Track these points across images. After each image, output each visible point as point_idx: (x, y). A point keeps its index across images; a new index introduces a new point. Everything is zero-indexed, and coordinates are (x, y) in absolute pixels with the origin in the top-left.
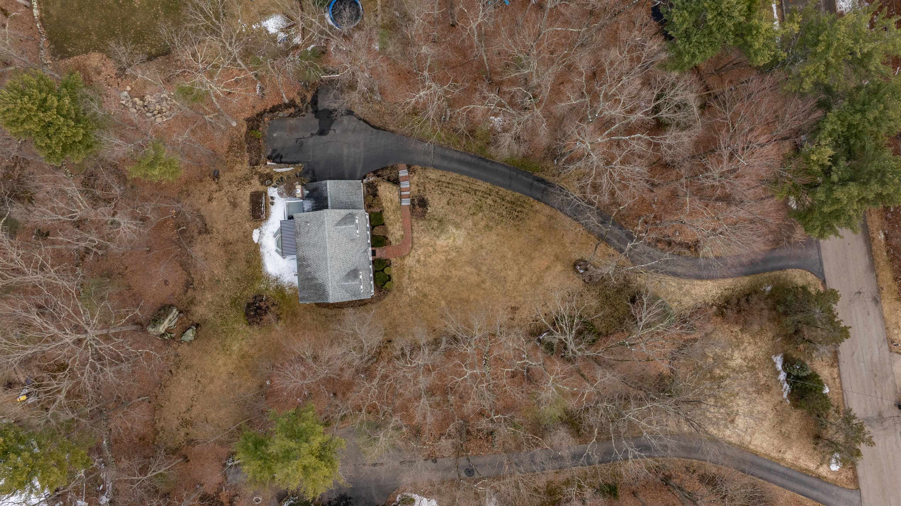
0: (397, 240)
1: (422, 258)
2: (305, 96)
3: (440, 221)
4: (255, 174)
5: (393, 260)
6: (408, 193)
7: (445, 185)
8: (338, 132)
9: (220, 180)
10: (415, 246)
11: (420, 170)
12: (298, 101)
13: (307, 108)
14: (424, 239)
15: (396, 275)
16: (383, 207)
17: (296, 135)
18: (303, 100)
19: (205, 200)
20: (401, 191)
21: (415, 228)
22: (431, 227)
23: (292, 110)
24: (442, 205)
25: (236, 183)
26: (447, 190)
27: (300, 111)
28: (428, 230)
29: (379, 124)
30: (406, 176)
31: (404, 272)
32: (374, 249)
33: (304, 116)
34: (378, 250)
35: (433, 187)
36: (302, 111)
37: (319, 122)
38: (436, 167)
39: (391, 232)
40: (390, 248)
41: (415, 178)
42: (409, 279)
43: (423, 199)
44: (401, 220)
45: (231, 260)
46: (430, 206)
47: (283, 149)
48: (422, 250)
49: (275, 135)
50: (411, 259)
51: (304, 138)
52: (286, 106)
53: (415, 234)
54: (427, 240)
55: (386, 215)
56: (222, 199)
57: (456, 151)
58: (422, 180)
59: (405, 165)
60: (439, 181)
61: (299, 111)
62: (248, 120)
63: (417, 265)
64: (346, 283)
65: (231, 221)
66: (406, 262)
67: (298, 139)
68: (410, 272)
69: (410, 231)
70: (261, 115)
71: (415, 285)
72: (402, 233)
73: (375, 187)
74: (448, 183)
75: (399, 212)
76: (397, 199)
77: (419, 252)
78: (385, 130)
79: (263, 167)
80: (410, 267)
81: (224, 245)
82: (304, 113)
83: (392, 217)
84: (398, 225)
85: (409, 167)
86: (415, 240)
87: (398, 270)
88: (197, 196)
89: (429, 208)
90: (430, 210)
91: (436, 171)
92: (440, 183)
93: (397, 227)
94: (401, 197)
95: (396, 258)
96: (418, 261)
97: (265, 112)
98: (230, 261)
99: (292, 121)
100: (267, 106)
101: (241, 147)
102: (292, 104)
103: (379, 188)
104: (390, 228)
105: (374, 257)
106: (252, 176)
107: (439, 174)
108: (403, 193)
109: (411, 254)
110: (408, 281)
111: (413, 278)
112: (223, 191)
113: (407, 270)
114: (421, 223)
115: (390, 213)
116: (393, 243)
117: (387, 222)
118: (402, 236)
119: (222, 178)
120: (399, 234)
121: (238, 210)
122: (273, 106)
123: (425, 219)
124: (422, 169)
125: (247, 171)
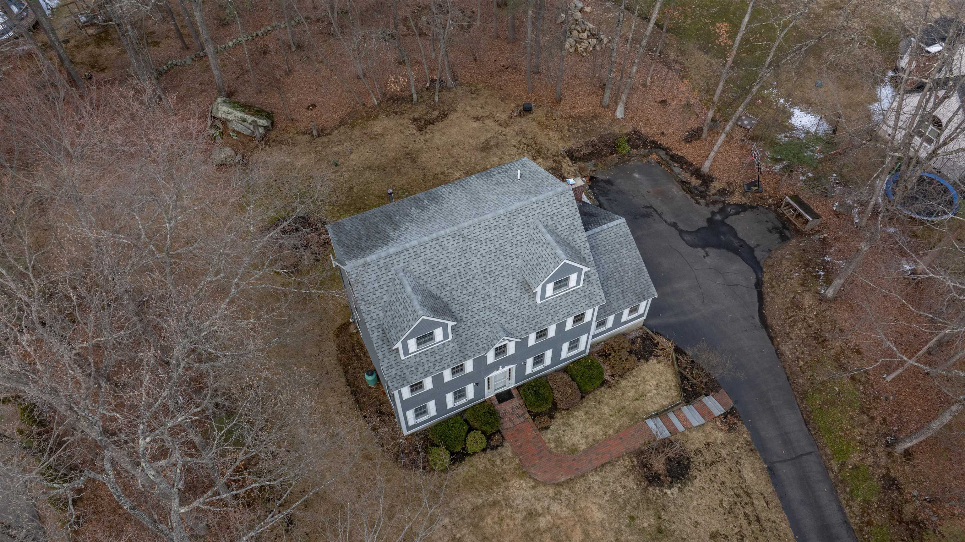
0: (558, 441)
1: (543, 522)
2: (732, 193)
3: (660, 531)
4: (554, 161)
5: (507, 450)
6: (681, 428)
7: (749, 510)
8: (707, 260)
9: (519, 119)
10: (566, 492)
11: (741, 440)
12: (716, 185)
13: (715, 203)
14: (594, 508)
15: (473, 471)
16: (618, 382)
17: (656, 203)
18: (722, 192)
19: (474, 113)
20: (673, 407)
21: (611, 474)
22: (635, 513)
23: (695, 182)
24: (700, 520)
25: (524, 140)
26: (744, 522)
27: (703, 195)
28: (623, 508)
29: (775, 323)
30: (710, 413)
31: (489, 488)
32: (515, 393)
33: (698, 203)
34: (515, 402)
35: (728, 484)
36: (703, 197)
37: (703, 228)
38: (772, 471)
39: (572, 421)
40: (531, 431)
41: (720, 436)
42: (476, 508)
43: (688, 467)
44: (611, 432)
45: (384, 169)
46: (680, 490)
47: (621, 192)
48: (565, 513)
49: (637, 175)
50: (529, 494)
51: (660, 215)
52: (697, 173)
53: (594, 479)
54: (597, 515)
55: (605, 394)
56: (486, 131)
57: (841, 510)
58: (724, 453)
59: (731, 404)
60: (748, 495)
61: (701, 192)
62: (636, 132)
63: (519, 517)
64: (409, 289)
65: (454, 151)
66: (516, 483)
67: (651, 207)
68: (495, 503)
69: (597, 463)
70: (657, 146)
71: (464, 531)
72: (583, 447)
73: (651, 353)
74: (758, 520)
75: (626, 420)
76: (652, 408)
77: (556, 507)
78: (771, 339)
79: (572, 169)
80: (507, 500)
81: (407, 154)
82: (702, 201)
83: (606, 410)
84: (597, 431)
85: (730, 413)
86: (579, 486)
87: (487, 471)
88: (474, 102)
89: (675, 490)
90: (672, 492)
91: (765, 477)
92: (746, 499)
93: (591, 430)
94: (661, 414)
95: (515, 454)
96: (531, 515)
97: (665, 149)
98: (382, 169)
99: (676, 191)
100: (676, 149)
101: (587, 132)
102: (706, 180)
103: (653, 361)
104: (580, 414)
105: (495, 402)
106: (548, 158)
107: (762, 488)
108: (672, 416)
109: (541, 490)
110: (469, 507)
111: (482, 518)
112: (503, 129)
113: (497, 495)
114: (631, 483)
115: (613, 402)
116: (549, 435)
117: (590, 402)
118: (574, 450)
119: (523, 120)
120: (576, 439)
121: (480, 155)
122: (682, 157)
123: (645, 490)
124: (748, 443)
125: (553, 149)
